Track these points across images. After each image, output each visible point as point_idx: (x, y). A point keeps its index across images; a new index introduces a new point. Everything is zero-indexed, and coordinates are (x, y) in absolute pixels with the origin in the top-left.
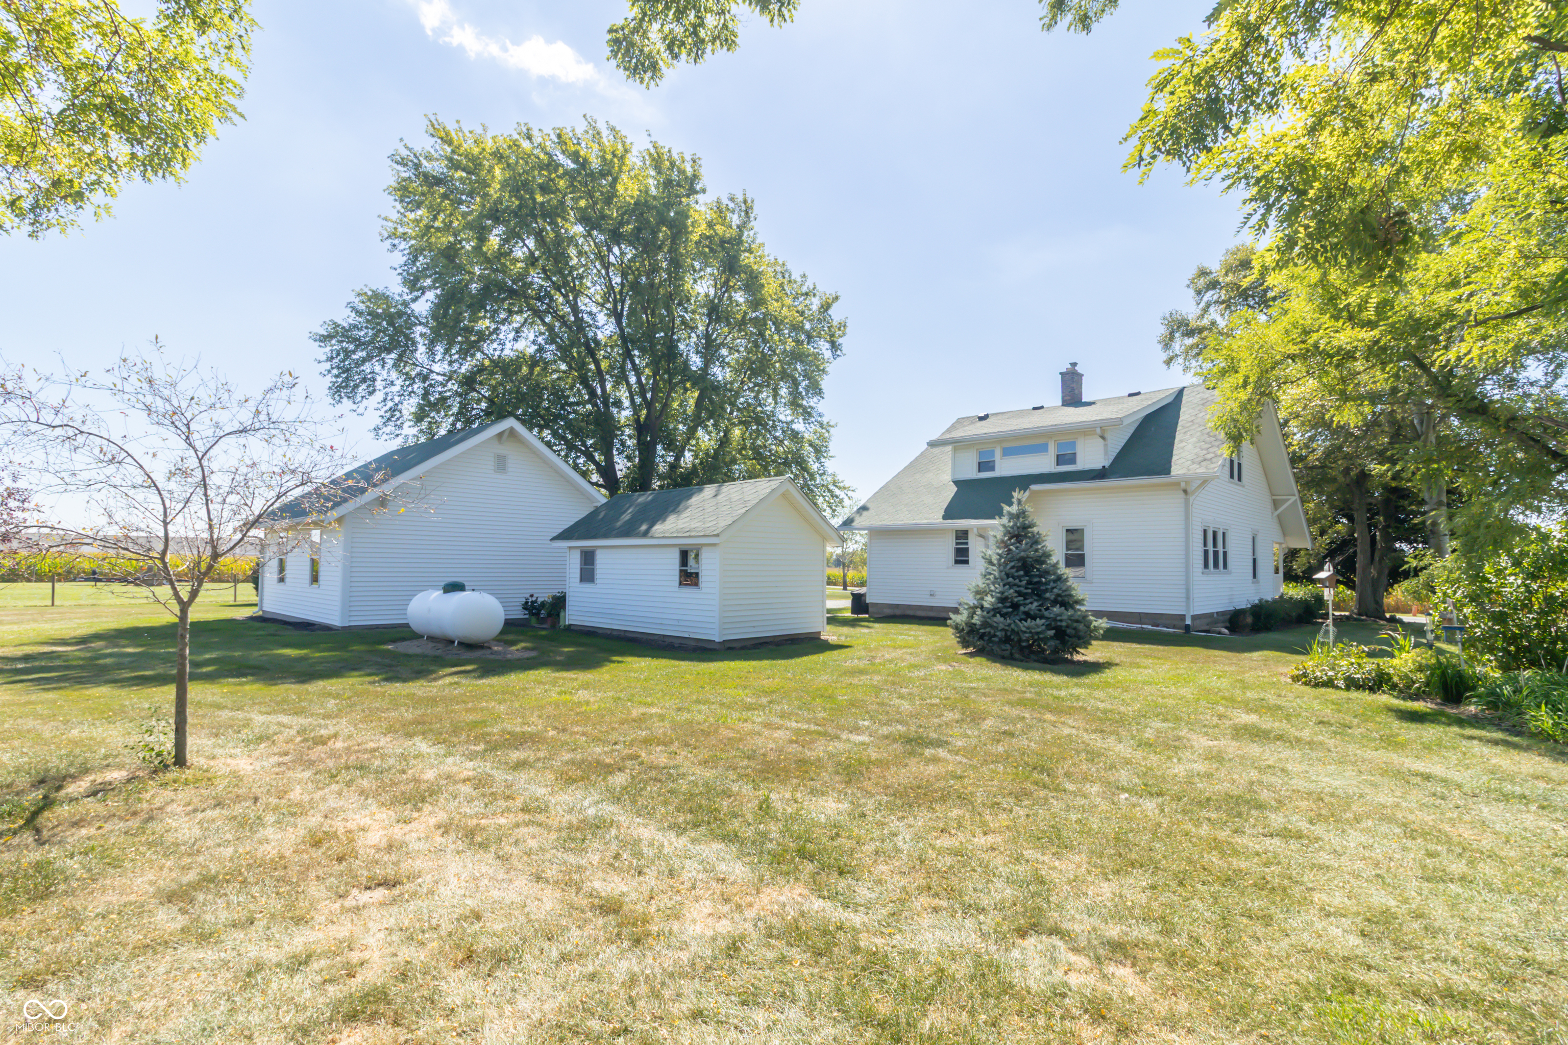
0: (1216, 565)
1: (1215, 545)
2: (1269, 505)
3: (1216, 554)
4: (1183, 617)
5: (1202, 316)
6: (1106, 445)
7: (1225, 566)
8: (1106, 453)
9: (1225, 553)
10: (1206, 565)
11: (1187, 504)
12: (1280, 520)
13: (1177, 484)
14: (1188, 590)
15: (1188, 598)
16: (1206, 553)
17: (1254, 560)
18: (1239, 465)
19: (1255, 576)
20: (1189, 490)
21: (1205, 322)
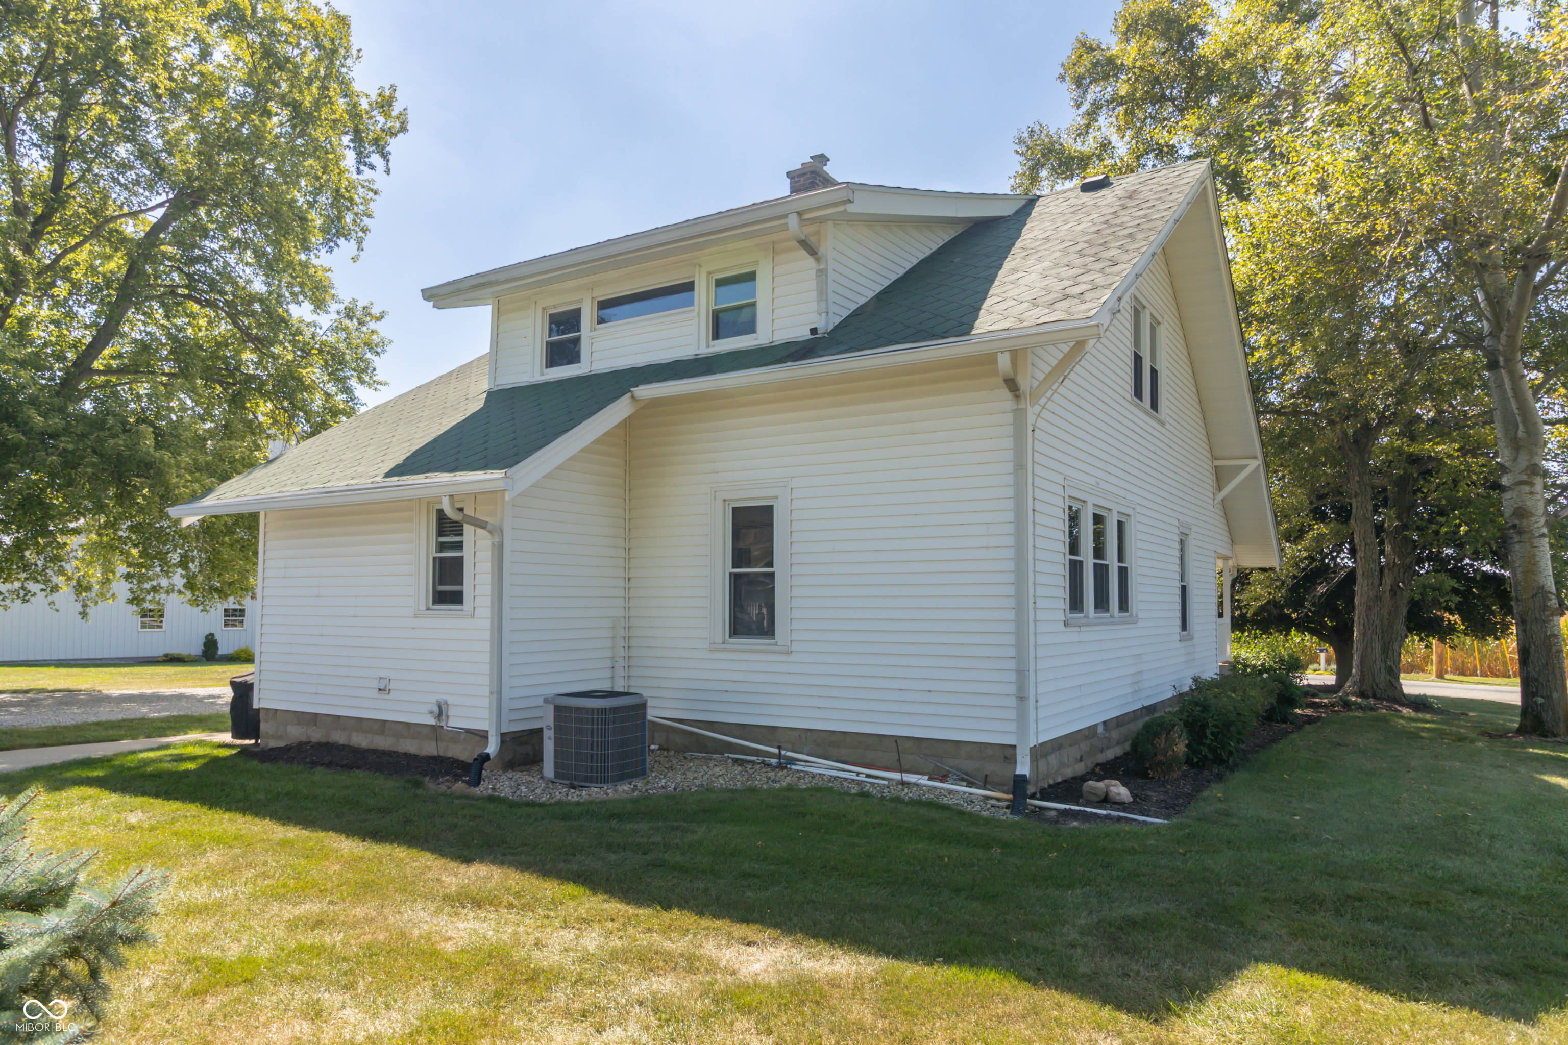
0: (1102, 603)
1: (1099, 552)
2: (1209, 479)
3: (1101, 572)
4: (1008, 753)
5: (1082, 132)
6: (822, 274)
7: (1124, 605)
8: (822, 294)
9: (1123, 573)
10: (1076, 603)
11: (1019, 417)
12: (1226, 509)
13: (990, 359)
14: (1021, 674)
15: (1022, 698)
16: (1076, 569)
17: (1184, 588)
18: (1154, 372)
19: (1184, 626)
20: (1024, 383)
21: (1089, 145)
